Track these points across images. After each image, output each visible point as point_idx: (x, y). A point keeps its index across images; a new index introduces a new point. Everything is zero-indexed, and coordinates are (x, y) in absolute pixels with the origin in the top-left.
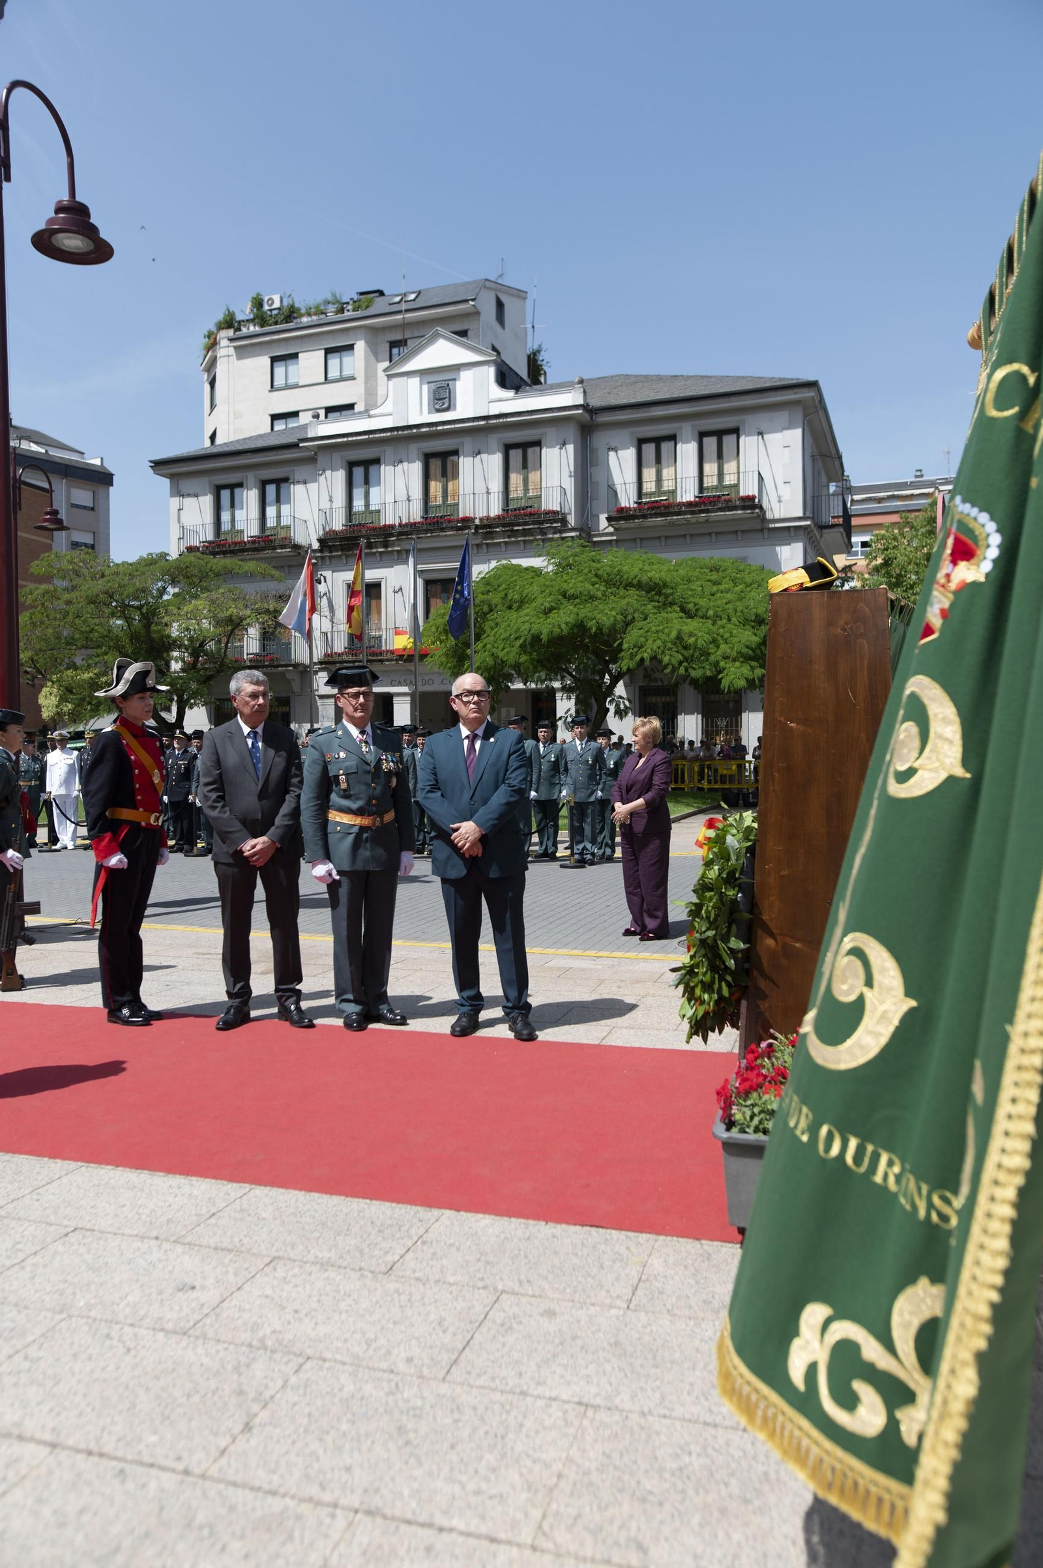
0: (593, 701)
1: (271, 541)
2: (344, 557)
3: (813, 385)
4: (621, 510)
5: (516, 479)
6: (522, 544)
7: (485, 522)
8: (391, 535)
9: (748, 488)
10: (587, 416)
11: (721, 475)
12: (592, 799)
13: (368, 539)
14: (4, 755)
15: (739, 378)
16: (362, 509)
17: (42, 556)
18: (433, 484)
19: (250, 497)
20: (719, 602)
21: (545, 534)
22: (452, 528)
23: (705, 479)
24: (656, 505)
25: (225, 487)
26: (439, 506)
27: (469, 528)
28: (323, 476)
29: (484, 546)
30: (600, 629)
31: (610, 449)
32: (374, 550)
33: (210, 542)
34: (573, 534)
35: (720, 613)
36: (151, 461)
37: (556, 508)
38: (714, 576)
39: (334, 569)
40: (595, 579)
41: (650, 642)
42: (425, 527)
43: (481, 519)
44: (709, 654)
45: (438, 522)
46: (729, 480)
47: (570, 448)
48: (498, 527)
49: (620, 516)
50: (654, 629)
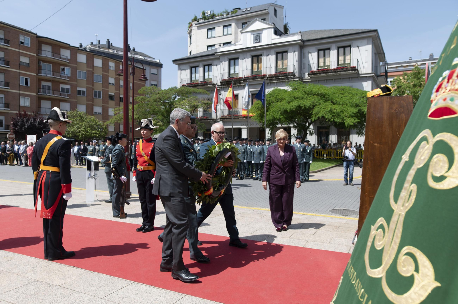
0: (303, 130)
1: (206, 83)
2: (228, 87)
3: (376, 31)
4: (312, 72)
5: (280, 63)
6: (281, 83)
7: (270, 76)
8: (242, 80)
9: (353, 64)
10: (302, 43)
11: (344, 60)
12: (302, 162)
13: (235, 82)
14: (121, 147)
15: (351, 30)
16: (233, 73)
17: (142, 88)
18: (254, 65)
19: (200, 70)
20: (344, 100)
21: (288, 79)
22: (260, 78)
23: (339, 62)
24: (323, 70)
25: (193, 67)
26: (256, 71)
27: (265, 78)
28: (222, 63)
29: (270, 83)
30: (305, 108)
31: (309, 53)
32: (236, 85)
33: (189, 83)
34: (297, 79)
35: (343, 103)
36: (172, 60)
37: (292, 71)
38: (342, 92)
39: (225, 91)
40: (304, 93)
41: (321, 111)
42: (252, 78)
43: (269, 75)
44: (340, 115)
45: (256, 76)
46: (347, 62)
47: (297, 53)
48: (274, 77)
49: (312, 73)
50: (323, 108)
